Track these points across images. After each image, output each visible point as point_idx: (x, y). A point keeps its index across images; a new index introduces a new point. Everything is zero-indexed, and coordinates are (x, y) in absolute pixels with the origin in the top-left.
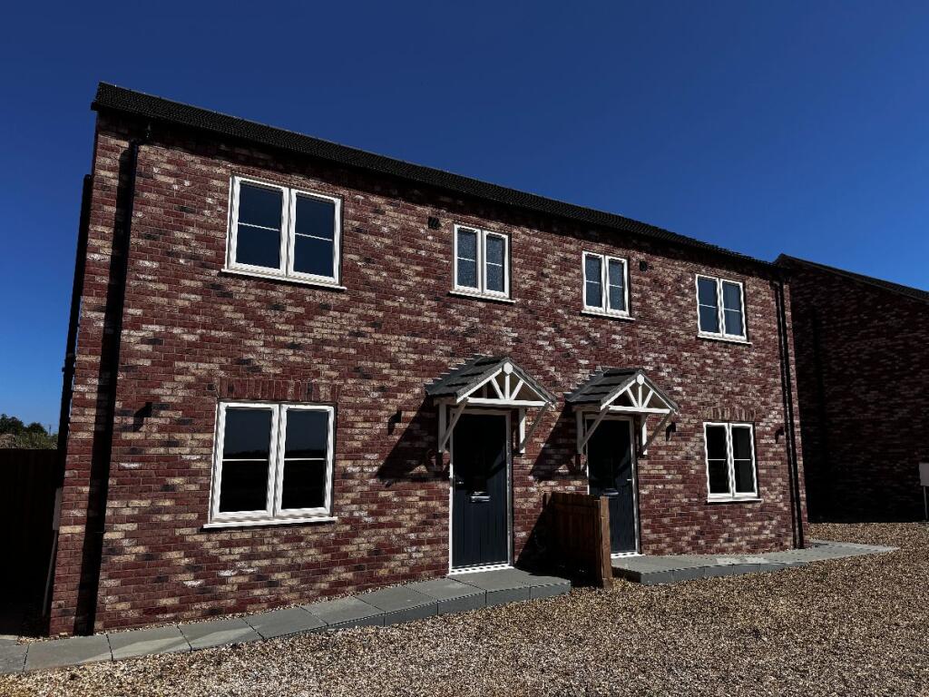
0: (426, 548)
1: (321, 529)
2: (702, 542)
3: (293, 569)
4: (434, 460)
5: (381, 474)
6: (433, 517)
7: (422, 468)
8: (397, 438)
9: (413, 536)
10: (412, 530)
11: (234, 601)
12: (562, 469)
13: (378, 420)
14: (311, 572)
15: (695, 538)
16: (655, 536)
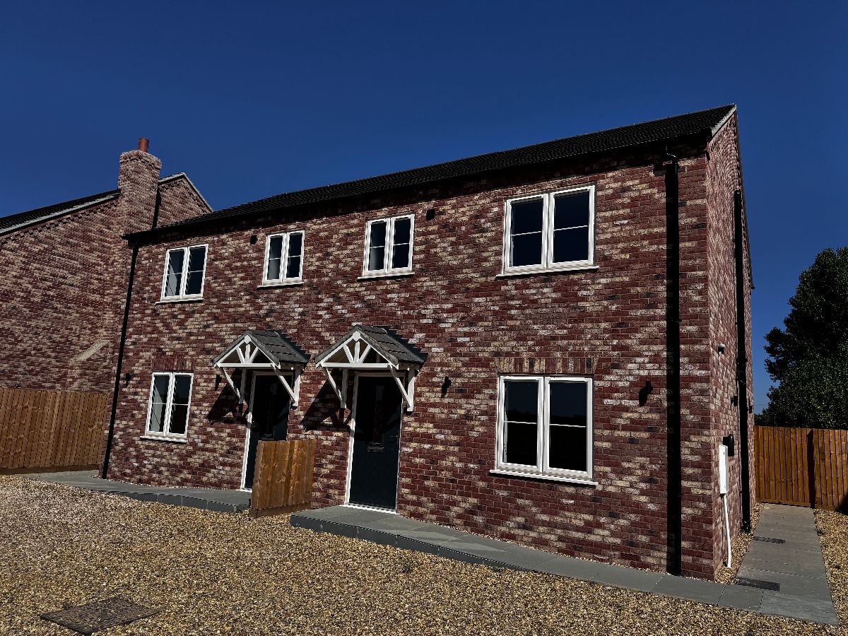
0: (228, 468)
1: (180, 447)
2: (479, 519)
3: (168, 465)
4: (237, 408)
5: (209, 417)
6: (234, 449)
7: (230, 414)
8: (219, 393)
9: (221, 459)
10: (222, 455)
11: (147, 478)
12: (327, 421)
13: (211, 380)
14: (174, 470)
15: (471, 512)
16: (414, 498)
